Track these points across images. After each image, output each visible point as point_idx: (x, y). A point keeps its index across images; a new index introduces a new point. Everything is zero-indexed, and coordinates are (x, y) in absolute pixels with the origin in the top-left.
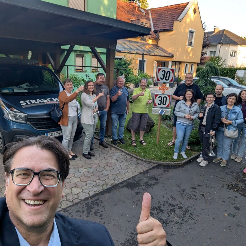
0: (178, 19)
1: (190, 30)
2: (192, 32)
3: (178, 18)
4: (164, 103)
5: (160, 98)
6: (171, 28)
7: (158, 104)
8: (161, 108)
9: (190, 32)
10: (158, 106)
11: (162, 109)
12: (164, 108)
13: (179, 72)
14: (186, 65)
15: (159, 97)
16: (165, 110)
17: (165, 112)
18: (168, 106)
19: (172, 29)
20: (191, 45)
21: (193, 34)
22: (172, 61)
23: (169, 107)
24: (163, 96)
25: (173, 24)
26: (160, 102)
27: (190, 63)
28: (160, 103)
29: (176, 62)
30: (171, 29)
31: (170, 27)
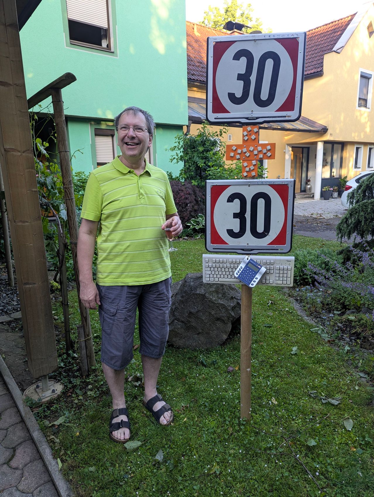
0: (334, 49)
1: (361, 72)
2: (365, 77)
3: (333, 47)
4: (260, 228)
5: (237, 201)
6: (319, 70)
7: (231, 233)
8: (247, 251)
9: (362, 76)
10: (231, 242)
11: (246, 258)
12: (262, 251)
13: (341, 166)
14: (357, 149)
15: (231, 199)
16: (266, 264)
17: (263, 270)
18: (280, 239)
19: (322, 71)
20: (366, 105)
21: (370, 80)
22: (326, 142)
23: (286, 247)
24: (249, 194)
25: (322, 63)
26: (238, 220)
27: (365, 144)
28: (237, 230)
29: (333, 143)
30: (318, 72)
31: (316, 68)
